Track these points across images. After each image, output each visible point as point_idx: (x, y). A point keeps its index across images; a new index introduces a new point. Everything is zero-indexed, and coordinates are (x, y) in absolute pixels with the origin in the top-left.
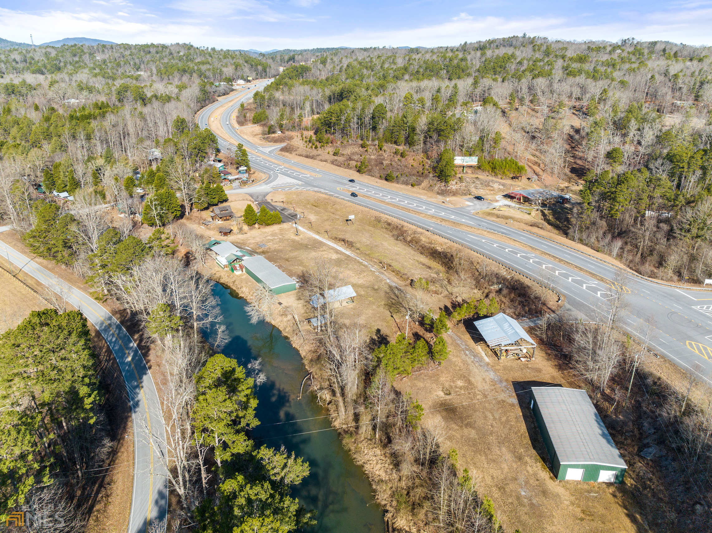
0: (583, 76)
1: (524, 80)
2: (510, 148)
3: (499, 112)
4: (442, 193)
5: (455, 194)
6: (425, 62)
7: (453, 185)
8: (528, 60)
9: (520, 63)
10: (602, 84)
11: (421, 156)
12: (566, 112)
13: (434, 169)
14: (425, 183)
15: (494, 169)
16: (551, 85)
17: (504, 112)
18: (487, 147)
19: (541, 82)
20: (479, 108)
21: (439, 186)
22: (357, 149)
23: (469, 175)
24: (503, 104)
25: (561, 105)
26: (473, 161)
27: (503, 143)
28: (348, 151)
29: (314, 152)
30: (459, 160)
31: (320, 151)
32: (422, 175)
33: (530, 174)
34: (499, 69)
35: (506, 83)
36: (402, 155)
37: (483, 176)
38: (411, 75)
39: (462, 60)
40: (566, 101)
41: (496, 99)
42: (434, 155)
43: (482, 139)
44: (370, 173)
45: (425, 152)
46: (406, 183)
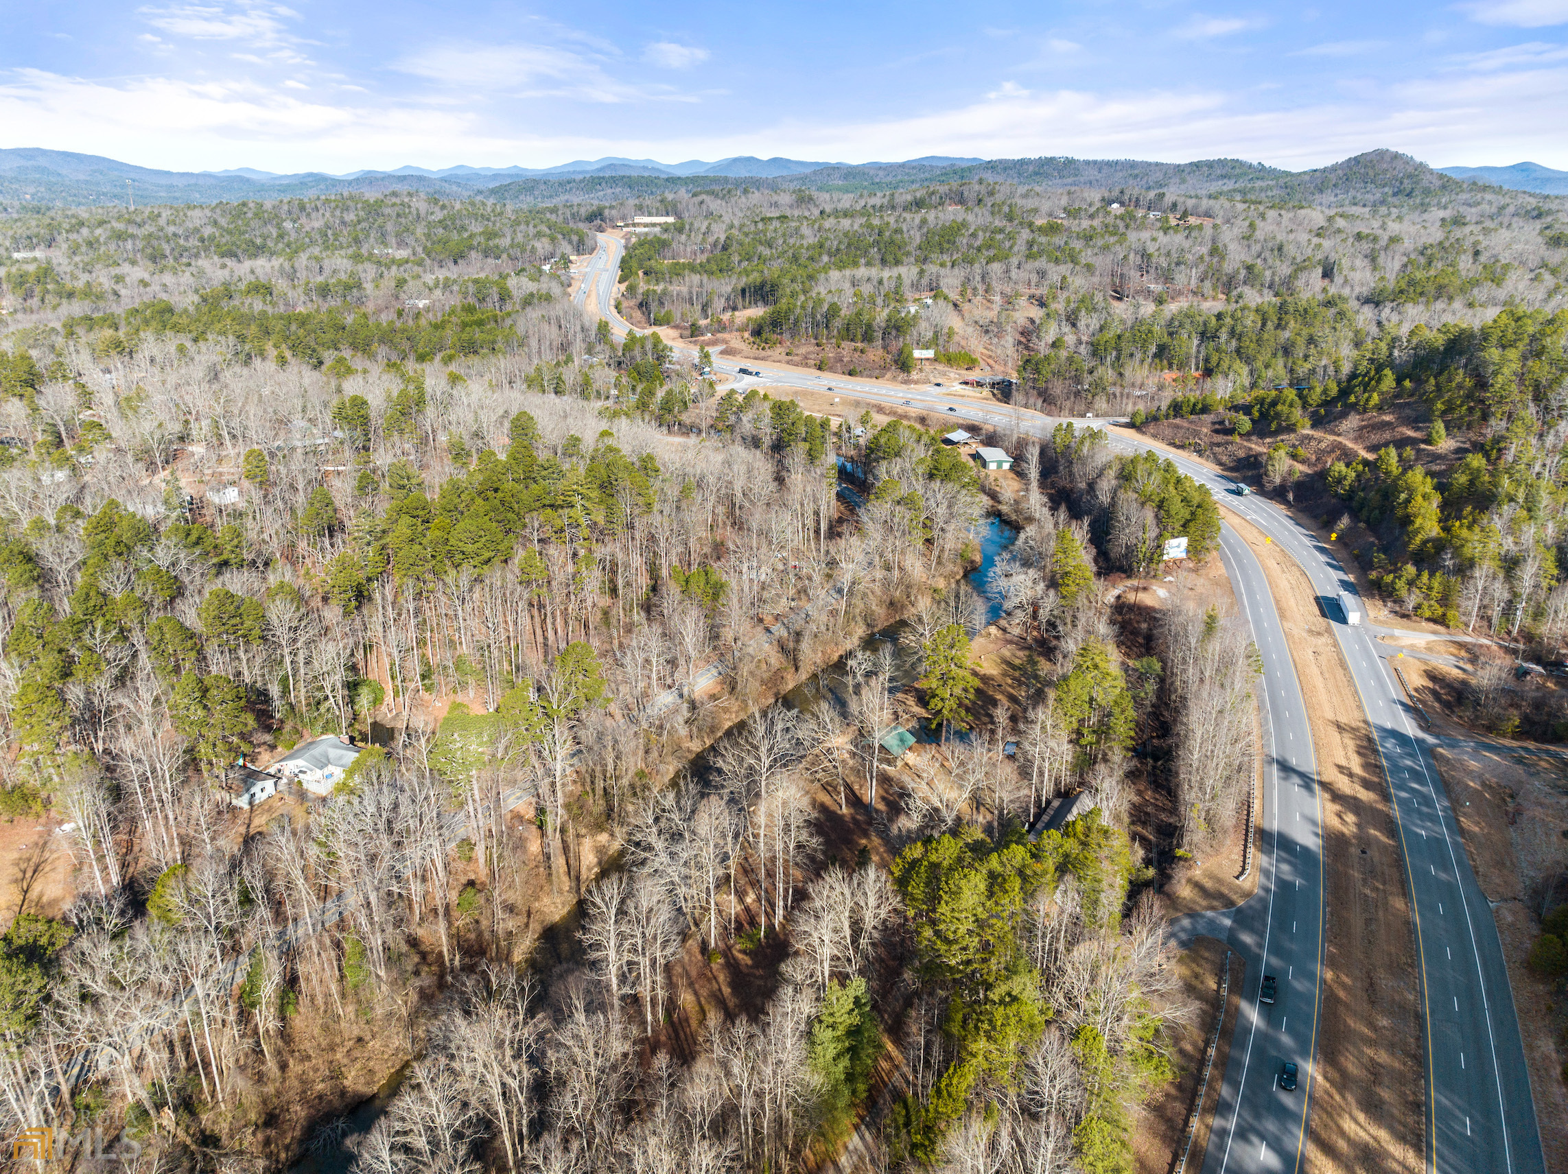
0: (1044, 258)
1: (977, 265)
2: (963, 343)
3: (951, 306)
4: (906, 382)
5: (916, 382)
6: (846, 234)
7: (914, 375)
8: (984, 231)
9: (974, 235)
10: (1064, 269)
11: (880, 352)
12: (1023, 301)
13: (896, 362)
14: (889, 375)
15: (949, 360)
16: (1008, 271)
17: (955, 305)
18: (941, 341)
19: (996, 267)
20: (929, 301)
21: (902, 376)
22: (813, 349)
23: (927, 367)
24: (954, 296)
25: (1018, 295)
26: (930, 354)
27: (956, 338)
28: (803, 350)
29: (763, 353)
30: (917, 354)
31: (769, 352)
32: (885, 368)
33: (983, 364)
34: (946, 246)
35: (956, 270)
36: (862, 351)
37: (940, 367)
38: (830, 255)
39: (896, 231)
40: (1022, 289)
41: (945, 290)
42: (894, 351)
43: (936, 333)
44: (832, 369)
45: (884, 347)
46: (870, 376)
